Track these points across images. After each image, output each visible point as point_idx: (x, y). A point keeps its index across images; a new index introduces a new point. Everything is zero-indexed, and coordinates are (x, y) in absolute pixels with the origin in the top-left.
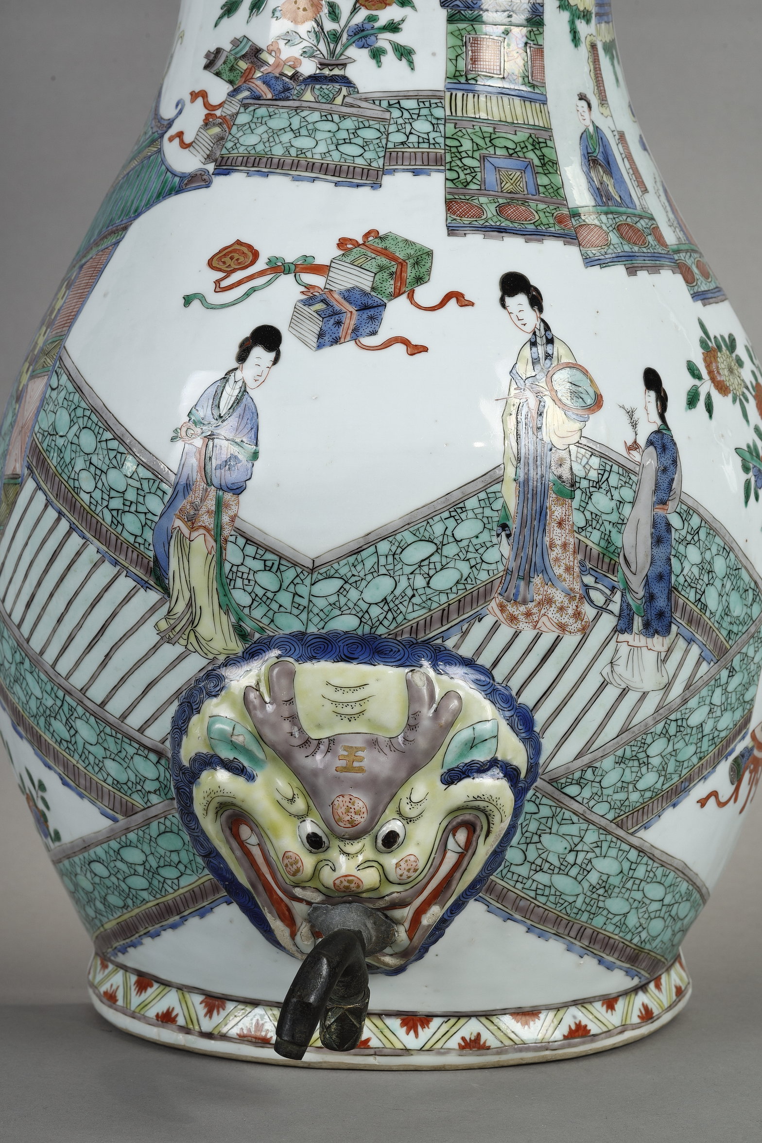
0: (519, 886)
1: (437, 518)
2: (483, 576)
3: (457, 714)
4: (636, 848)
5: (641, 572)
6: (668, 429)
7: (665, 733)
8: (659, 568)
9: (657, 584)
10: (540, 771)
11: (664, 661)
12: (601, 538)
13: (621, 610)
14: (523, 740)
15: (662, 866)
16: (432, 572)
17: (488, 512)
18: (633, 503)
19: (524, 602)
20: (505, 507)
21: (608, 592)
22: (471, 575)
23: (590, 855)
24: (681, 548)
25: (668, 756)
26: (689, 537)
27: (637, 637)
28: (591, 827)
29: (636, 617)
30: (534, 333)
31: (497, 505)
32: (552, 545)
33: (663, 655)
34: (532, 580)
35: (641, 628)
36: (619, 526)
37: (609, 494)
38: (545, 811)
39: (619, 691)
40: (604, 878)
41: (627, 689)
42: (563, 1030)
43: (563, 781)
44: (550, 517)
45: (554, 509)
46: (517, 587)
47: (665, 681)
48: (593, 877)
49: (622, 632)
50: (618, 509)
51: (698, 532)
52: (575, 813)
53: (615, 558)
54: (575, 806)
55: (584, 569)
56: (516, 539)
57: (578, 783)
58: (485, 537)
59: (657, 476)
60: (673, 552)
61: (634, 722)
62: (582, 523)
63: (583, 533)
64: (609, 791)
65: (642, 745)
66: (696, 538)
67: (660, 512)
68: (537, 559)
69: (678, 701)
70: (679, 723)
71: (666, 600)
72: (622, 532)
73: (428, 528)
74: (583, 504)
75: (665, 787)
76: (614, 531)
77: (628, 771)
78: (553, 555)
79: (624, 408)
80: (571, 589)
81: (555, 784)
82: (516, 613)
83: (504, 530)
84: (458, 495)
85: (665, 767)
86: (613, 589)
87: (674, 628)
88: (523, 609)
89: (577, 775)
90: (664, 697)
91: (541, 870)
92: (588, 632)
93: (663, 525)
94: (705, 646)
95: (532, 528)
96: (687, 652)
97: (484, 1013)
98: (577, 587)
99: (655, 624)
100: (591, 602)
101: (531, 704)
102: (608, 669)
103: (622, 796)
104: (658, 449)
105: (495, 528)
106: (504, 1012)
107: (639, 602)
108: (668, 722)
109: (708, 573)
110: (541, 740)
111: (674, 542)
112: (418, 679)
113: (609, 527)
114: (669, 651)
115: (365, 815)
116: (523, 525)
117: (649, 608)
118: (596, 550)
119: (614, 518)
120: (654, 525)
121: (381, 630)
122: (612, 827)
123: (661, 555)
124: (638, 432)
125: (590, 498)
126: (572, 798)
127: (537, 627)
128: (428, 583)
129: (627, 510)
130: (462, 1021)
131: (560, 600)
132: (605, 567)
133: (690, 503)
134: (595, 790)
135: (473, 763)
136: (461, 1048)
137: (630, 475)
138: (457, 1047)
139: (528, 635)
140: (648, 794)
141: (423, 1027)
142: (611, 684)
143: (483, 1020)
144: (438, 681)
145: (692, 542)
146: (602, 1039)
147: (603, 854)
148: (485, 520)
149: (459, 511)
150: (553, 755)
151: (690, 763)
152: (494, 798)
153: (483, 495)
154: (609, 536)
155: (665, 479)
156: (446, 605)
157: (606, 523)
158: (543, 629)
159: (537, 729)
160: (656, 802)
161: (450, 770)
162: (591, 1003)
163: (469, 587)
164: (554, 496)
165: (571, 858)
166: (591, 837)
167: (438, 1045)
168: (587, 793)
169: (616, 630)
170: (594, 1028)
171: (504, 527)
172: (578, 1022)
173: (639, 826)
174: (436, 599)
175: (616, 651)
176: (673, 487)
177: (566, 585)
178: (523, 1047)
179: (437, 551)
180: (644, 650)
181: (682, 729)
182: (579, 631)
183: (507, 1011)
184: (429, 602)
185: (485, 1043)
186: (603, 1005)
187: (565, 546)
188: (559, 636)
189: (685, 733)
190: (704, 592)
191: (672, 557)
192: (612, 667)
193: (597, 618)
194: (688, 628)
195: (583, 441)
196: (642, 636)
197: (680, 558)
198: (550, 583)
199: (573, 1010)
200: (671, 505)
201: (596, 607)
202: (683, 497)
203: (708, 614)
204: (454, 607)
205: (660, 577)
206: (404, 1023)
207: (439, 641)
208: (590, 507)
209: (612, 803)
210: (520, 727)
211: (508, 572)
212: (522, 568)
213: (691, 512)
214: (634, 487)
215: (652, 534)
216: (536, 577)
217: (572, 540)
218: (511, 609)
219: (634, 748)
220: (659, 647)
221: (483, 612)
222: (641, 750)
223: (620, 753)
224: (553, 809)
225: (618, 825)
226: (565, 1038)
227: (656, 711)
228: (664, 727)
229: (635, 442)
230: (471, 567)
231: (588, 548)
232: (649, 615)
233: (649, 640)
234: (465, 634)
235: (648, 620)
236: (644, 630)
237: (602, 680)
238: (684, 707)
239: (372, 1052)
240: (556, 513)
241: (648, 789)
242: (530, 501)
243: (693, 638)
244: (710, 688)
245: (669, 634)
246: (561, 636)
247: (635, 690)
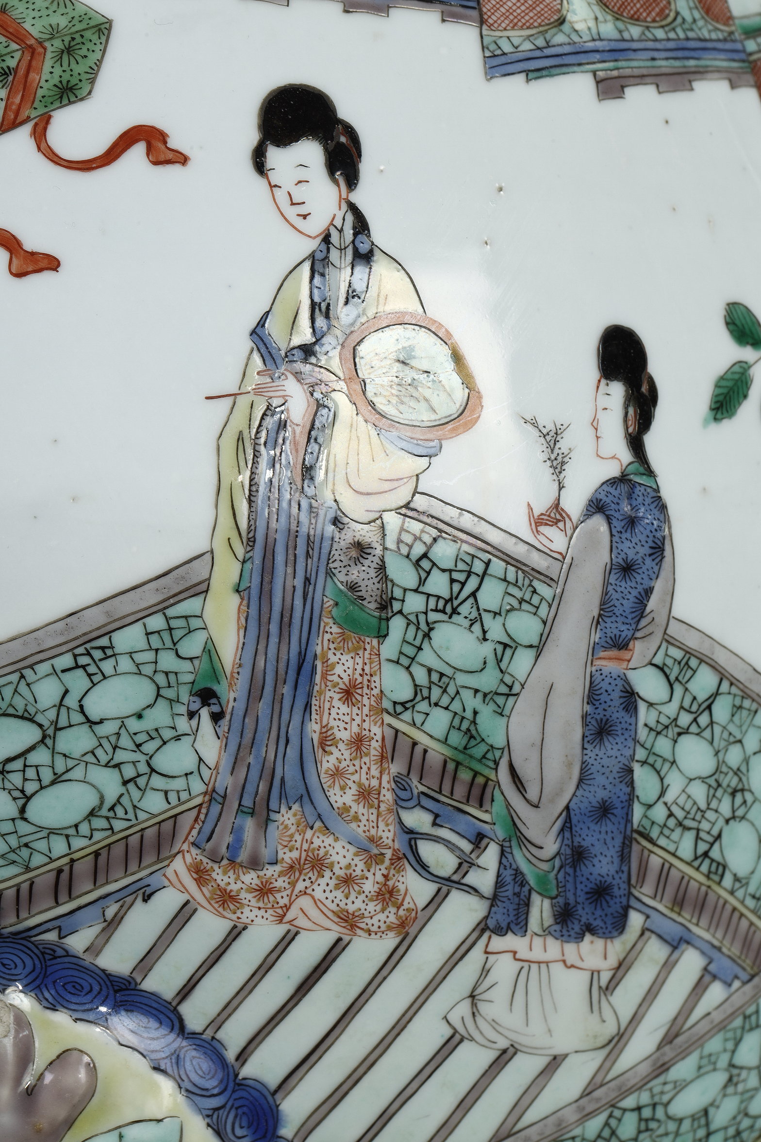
1: (43, 668)
2: (154, 803)
3: (84, 1099)
5: (552, 801)
6: (650, 472)
7: (607, 1136)
8: (601, 791)
9: (593, 826)
11: (609, 989)
12: (451, 726)
13: (499, 883)
16: (30, 787)
17: (167, 661)
18: (538, 649)
19: (255, 864)
20: (210, 651)
21: (466, 846)
22: (125, 800)
24: (663, 745)
26: (685, 719)
27: (538, 942)
29: (536, 899)
30: (326, 239)
31: (193, 646)
32: (326, 741)
33: (605, 977)
34: (273, 816)
35: (548, 920)
36: (500, 700)
37: (477, 627)
39: (491, 1055)
41: (512, 1050)
44: (324, 676)
45: (333, 659)
46: (237, 832)
47: (611, 1029)
49: (500, 931)
50: (499, 661)
51: (709, 707)
53: (486, 772)
55: (404, 795)
56: (237, 725)
58: (159, 716)
59: (606, 583)
60: (641, 754)
61: (529, 1118)
62: (405, 693)
63: (407, 716)
66: (704, 720)
67: (610, 667)
68: (291, 772)
69: (644, 1069)
70: (647, 1113)
71: (617, 861)
72: (506, 712)
73: (23, 688)
74: (410, 651)
76: (486, 713)
78: (328, 763)
79: (534, 424)
80: (371, 839)
82: (234, 887)
83: (205, 703)
84: (95, 619)
86: (479, 840)
87: (635, 920)
88: (250, 878)
92: (413, 931)
93: (616, 695)
94: (719, 949)
95: (277, 700)
96: (668, 966)
98: (387, 833)
99: (585, 913)
100: (422, 867)
101: (272, 1079)
102: (464, 1008)
104: (615, 522)
105: (185, 697)
107: (545, 866)
108: (617, 1113)
109: (733, 794)
111: (642, 734)
113: (471, 702)
114: (622, 968)
116: (254, 692)
117: (571, 879)
118: (437, 752)
119: (489, 680)
120: (593, 695)
123: (606, 761)
124: (566, 483)
125: (427, 636)
127: (286, 919)
128: (22, 810)
129: (521, 663)
131: (344, 863)
132: (460, 791)
133: (692, 641)
137: (536, 583)
139: (262, 935)
142: (472, 1039)
144: (44, 1024)
145: (694, 729)
148: (161, 679)
149: (98, 655)
153: (156, 622)
154: (474, 722)
156: (66, 860)
157: (467, 695)
158: (302, 922)
159: (287, 1132)
163: (118, 825)
164: (335, 629)
169: (483, 928)
171: (207, 696)
174: (42, 845)
175: (485, 971)
176: (648, 609)
177: (359, 830)
179: (42, 741)
180: (557, 969)
181: (653, 1125)
182: (390, 928)
184: (25, 853)
187: (358, 743)
188: (339, 940)
189: (660, 1131)
190: (719, 836)
191: (636, 767)
192: (474, 1005)
193: (436, 901)
194: (674, 916)
195: (420, 502)
196: (550, 941)
197: (658, 766)
198: (318, 824)
200: (640, 650)
201: (434, 877)
202: (674, 630)
203: (728, 881)
204: (83, 867)
205: (604, 811)
207: (53, 936)
208: (427, 657)
210: (239, 1132)
211: (212, 795)
212: (250, 788)
213: (693, 663)
214: (543, 611)
215: (584, 716)
216: (283, 810)
217: (376, 730)
218: (221, 877)
221: (156, 880)
227: (586, 1093)
228: (607, 1124)
229: (557, 505)
230: (125, 783)
231: (419, 750)
232: (570, 896)
233: (570, 949)
234: (112, 925)
235: (567, 904)
236: (557, 927)
237: (448, 1032)
238: (661, 1079)
240: (339, 670)
242: (274, 640)
243: (686, 936)
244: (730, 1035)
245: (621, 933)
246: (346, 939)
247: (532, 1051)
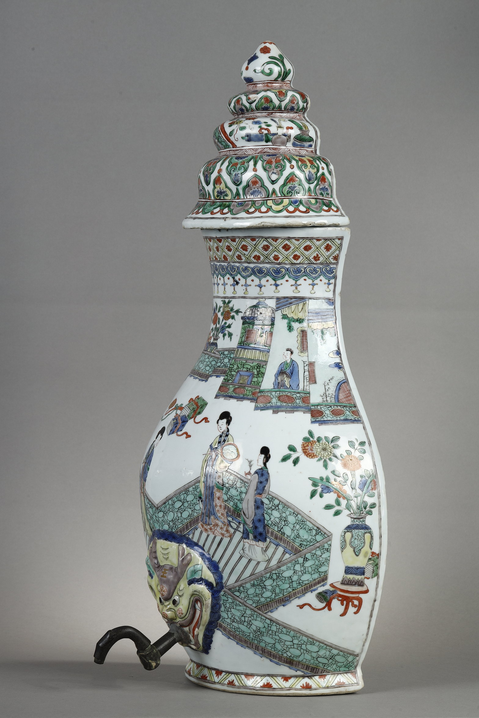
0: (228, 626)
1: (182, 493)
2: (195, 514)
3: (190, 561)
4: (268, 619)
5: (250, 518)
6: (267, 468)
7: (271, 578)
8: (258, 517)
9: (258, 523)
10: (224, 585)
11: (266, 551)
12: (233, 504)
13: (244, 531)
14: (213, 573)
15: (285, 628)
16: (182, 512)
17: (195, 493)
18: (246, 493)
19: (209, 525)
20: (200, 491)
21: (238, 524)
22: (192, 514)
23: (250, 619)
24: (269, 511)
25: (275, 587)
26: (273, 508)
27: (251, 541)
28: (247, 608)
29: (250, 534)
30: (223, 433)
31: (198, 490)
32: (216, 506)
33: (264, 549)
34: (210, 517)
35: (253, 538)
36: (241, 501)
37: (236, 489)
38: (230, 600)
40: (259, 628)
41: (251, 559)
42: (261, 684)
43: (233, 590)
44: (215, 495)
45: (216, 493)
46: (206, 519)
47: (267, 558)
48: (254, 627)
49: (245, 539)
50: (240, 495)
51: (278, 506)
52: (240, 602)
53: (239, 512)
54: (239, 600)
55: (228, 515)
56: (204, 502)
57: (239, 592)
58: (195, 501)
59: (257, 484)
60: (265, 512)
61: (256, 572)
62: (226, 499)
63: (227, 502)
64: (252, 596)
65: (261, 581)
66: (277, 508)
67: (258, 497)
68: (211, 510)
69: (275, 567)
70: (278, 575)
71: (263, 529)
72: (242, 503)
73: (180, 496)
74: (227, 492)
75: (276, 598)
76: (239, 503)
77: (257, 590)
78: (217, 509)
79: (248, 460)
80: (224, 522)
81: (230, 591)
82: (207, 528)
83: (200, 499)
84: (187, 486)
85: (274, 590)
86: (239, 523)
87: (268, 540)
88: (209, 527)
89: (237, 588)
90: (268, 564)
91: (234, 621)
92: (232, 537)
93: (260, 502)
94: (286, 548)
95: (209, 499)
96: (276, 549)
97: (236, 673)
98: (226, 521)
99: (259, 537)
100: (232, 527)
101: (217, 561)
102: (242, 551)
103: (257, 599)
104: (259, 475)
105: (198, 498)
106: (242, 674)
107: (251, 529)
108: (272, 574)
109: (285, 521)
110: (222, 574)
111: (265, 509)
112: (181, 548)
113: (236, 501)
114: (267, 548)
115: (166, 592)
116: (206, 498)
117: (255, 531)
118: (232, 509)
119: (239, 498)
120: (256, 502)
121: (174, 531)
122: (256, 610)
123: (259, 512)
124: (251, 469)
125: (229, 490)
126: (238, 596)
127: (214, 534)
128: (181, 515)
129: (243, 495)
130: (230, 674)
131: (221, 525)
132: (236, 515)
133: (274, 495)
134: (246, 595)
135: (195, 578)
136: (228, 684)
137: (245, 483)
138: (227, 684)
139: (212, 536)
140: (268, 600)
141: (220, 675)
142: (244, 557)
143: (235, 675)
144: (187, 549)
145: (275, 509)
146: (278, 690)
147: (255, 619)
148: (195, 495)
149: (187, 491)
150: (228, 580)
151: (288, 591)
152: (200, 591)
153: (194, 487)
154: (237, 504)
155: (261, 486)
156: (187, 523)
157: (235, 500)
158: (216, 534)
159: (220, 570)
160: (273, 603)
161: (189, 580)
162: (276, 677)
163: (192, 518)
164: (216, 488)
165: (243, 619)
166: (249, 612)
167: (222, 682)
168: (243, 595)
169: (242, 538)
170: (274, 686)
171: (200, 498)
172: (268, 683)
173: (267, 611)
174: (184, 521)
175: (244, 545)
176: (265, 489)
177: (222, 520)
178: (246, 687)
179: (182, 505)
180: (255, 546)
181: (279, 577)
182: (229, 537)
183: (243, 674)
184: (182, 522)
185: (234, 683)
186: (282, 678)
187: (220, 506)
188: (222, 538)
189: (281, 579)
190: (282, 528)
191: (265, 514)
192: (243, 551)
193: (234, 533)
194: (276, 540)
195: (228, 470)
196: (253, 541)
197: (269, 514)
198: (216, 519)
199: (268, 678)
200: (264, 496)
201: (234, 529)
202: (270, 493)
203: (286, 536)
204: (189, 524)
205: (260, 521)
206: (216, 673)
207: (187, 536)
208: (229, 493)
209: (254, 601)
210: (211, 568)
211: (203, 513)
212: (207, 512)
213: (274, 498)
214: (246, 487)
215: (254, 505)
216: (212, 516)
217: (223, 504)
218: (205, 527)
219: (258, 581)
220: (262, 546)
221: (197, 526)
222: (261, 582)
223: (252, 582)
224: (232, 600)
225: (258, 609)
226: (261, 687)
227: (265, 569)
228: (270, 575)
229: (249, 472)
230: (192, 511)
231: (229, 508)
232: (255, 534)
233: (257, 543)
234: (194, 534)
235: (255, 535)
236: (254, 539)
238: (279, 569)
239: (207, 681)
240: (217, 495)
241: (269, 598)
242: (208, 490)
243: (279, 544)
244: (292, 564)
245: (266, 542)
246: (223, 538)
247: (254, 560)
